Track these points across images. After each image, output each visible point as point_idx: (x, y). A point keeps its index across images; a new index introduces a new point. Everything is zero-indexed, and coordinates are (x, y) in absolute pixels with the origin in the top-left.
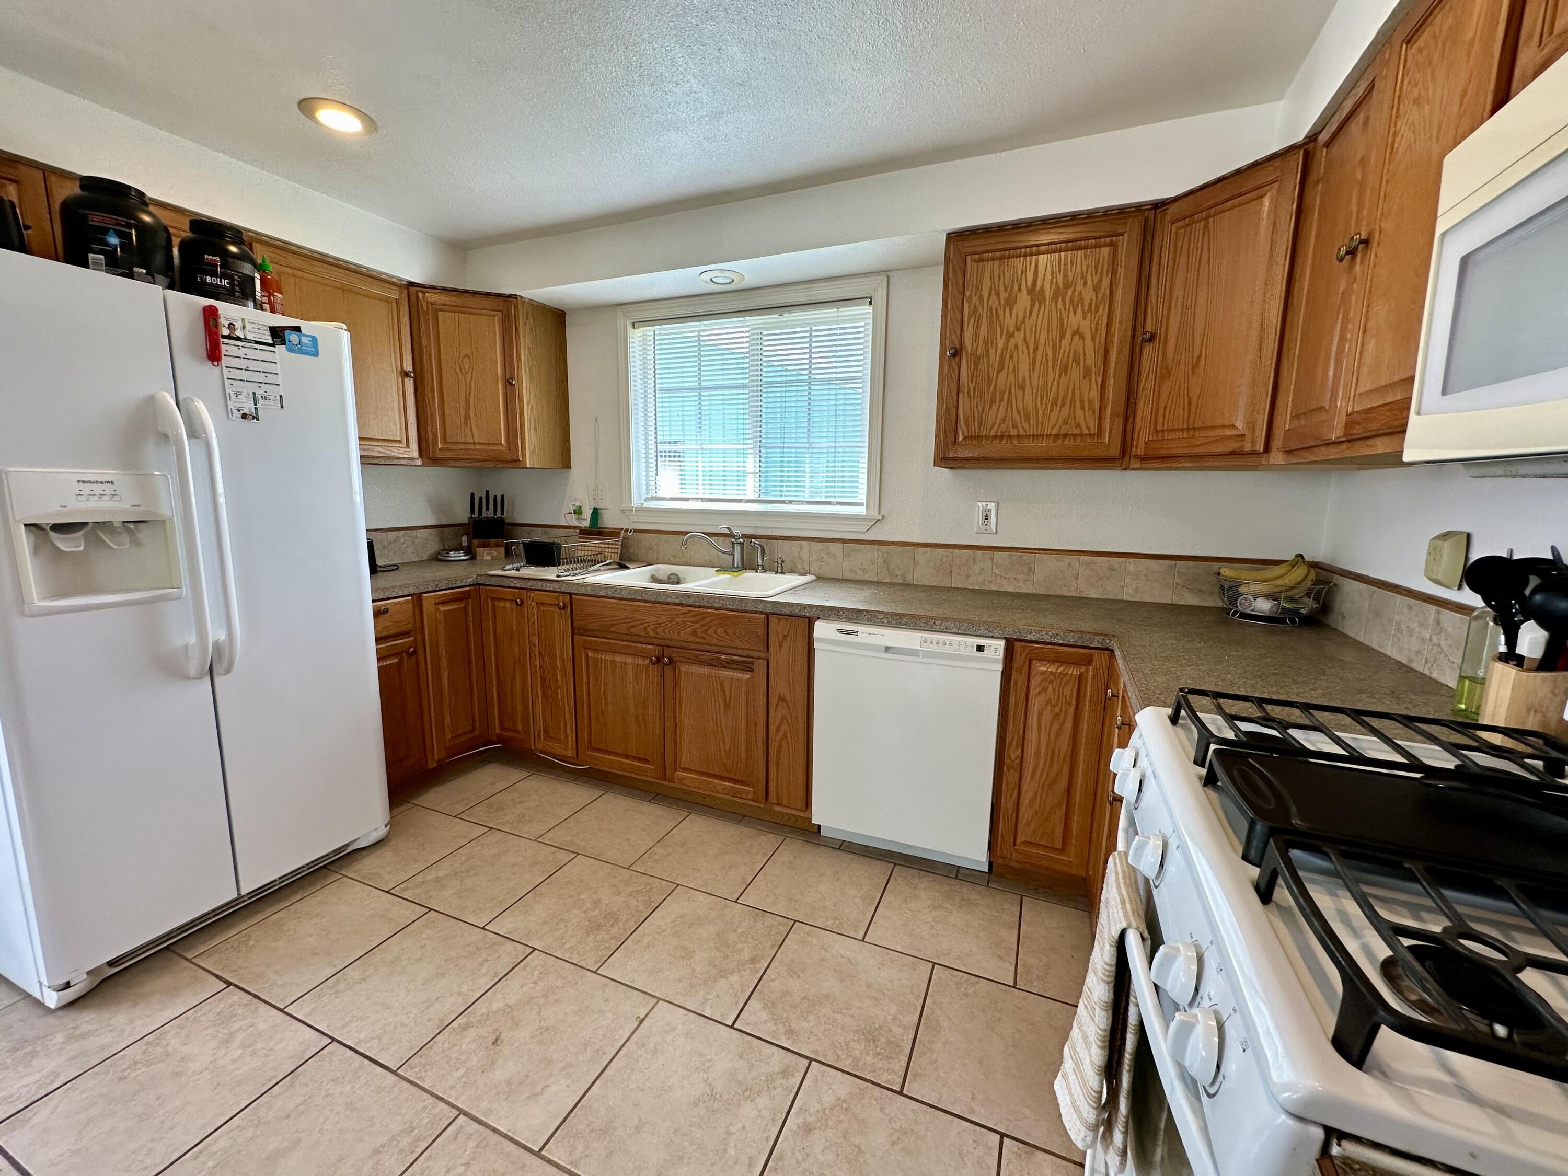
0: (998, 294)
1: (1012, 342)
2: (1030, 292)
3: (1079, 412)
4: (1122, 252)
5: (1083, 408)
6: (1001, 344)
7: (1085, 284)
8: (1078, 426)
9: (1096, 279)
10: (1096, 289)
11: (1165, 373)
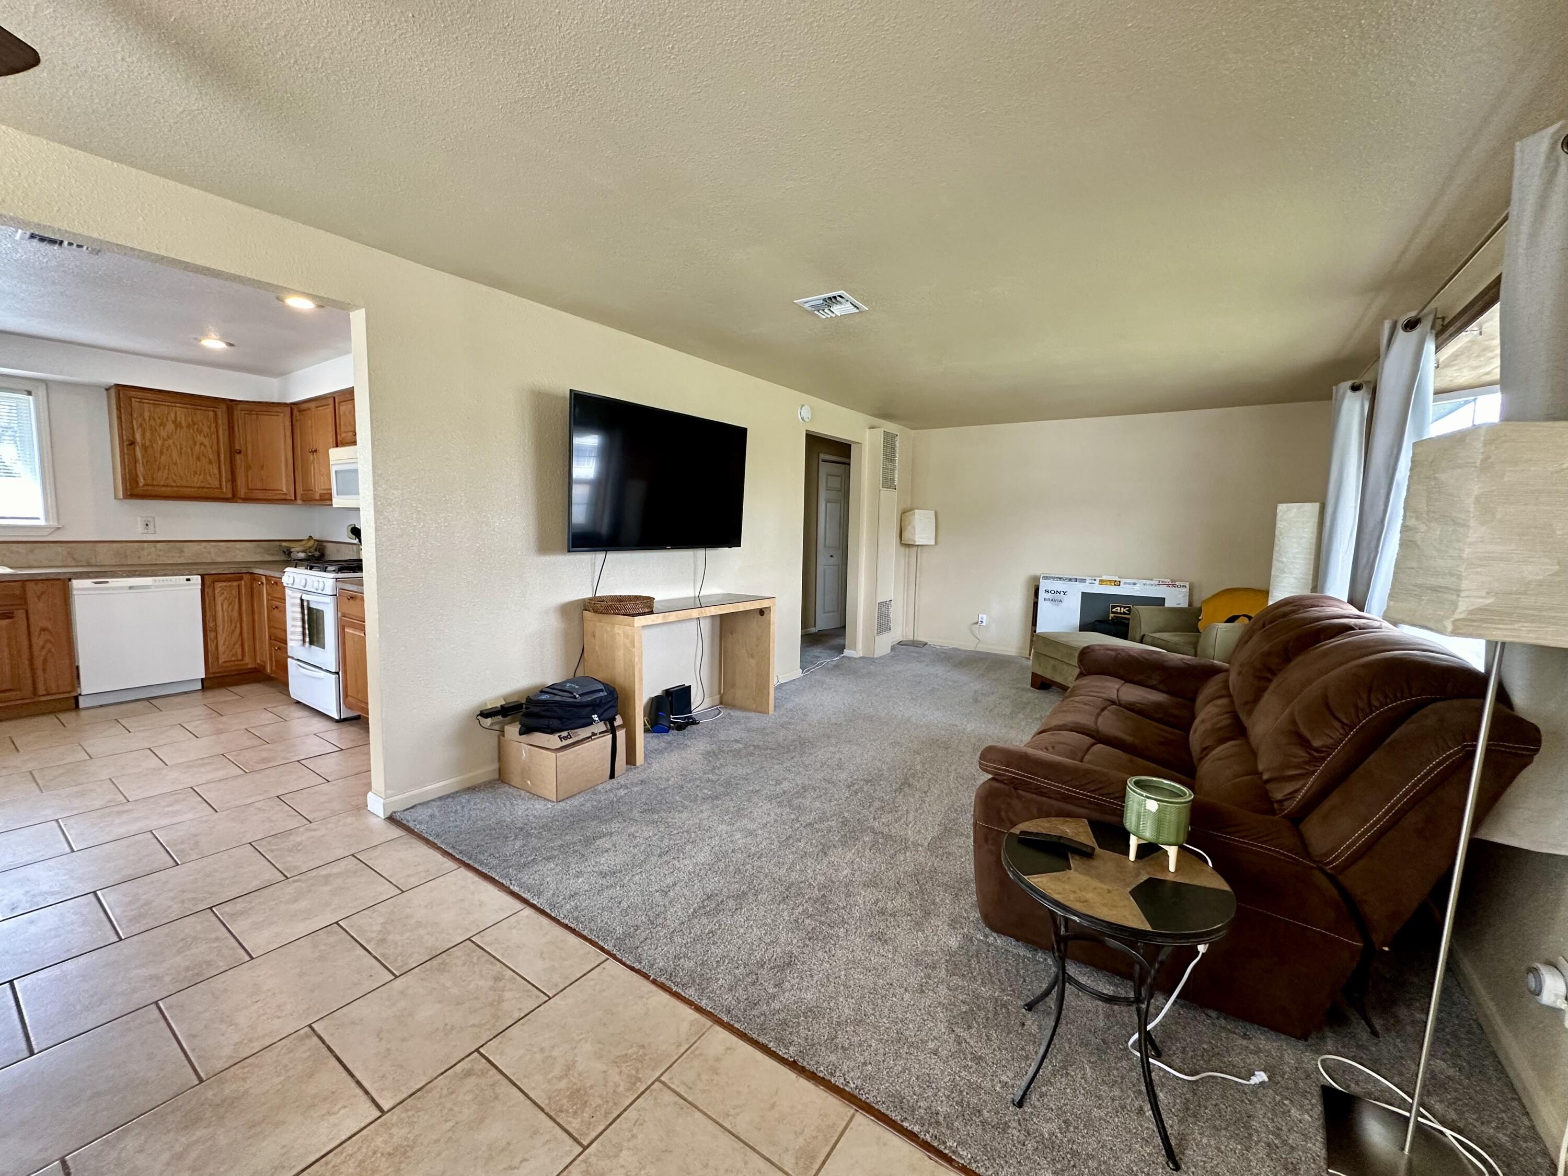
0: (154, 420)
1: (166, 443)
2: (174, 422)
3: (209, 478)
4: (219, 415)
5: (210, 476)
6: (160, 442)
7: (203, 425)
8: (210, 484)
9: (209, 423)
10: (209, 427)
11: (248, 468)
